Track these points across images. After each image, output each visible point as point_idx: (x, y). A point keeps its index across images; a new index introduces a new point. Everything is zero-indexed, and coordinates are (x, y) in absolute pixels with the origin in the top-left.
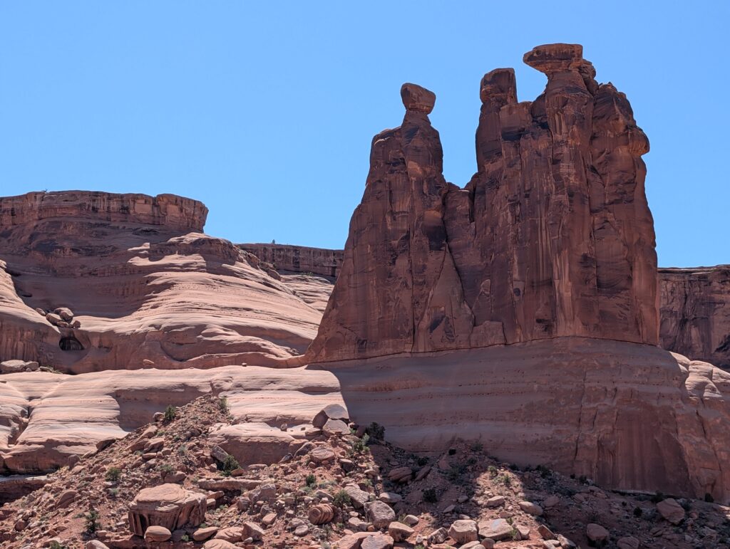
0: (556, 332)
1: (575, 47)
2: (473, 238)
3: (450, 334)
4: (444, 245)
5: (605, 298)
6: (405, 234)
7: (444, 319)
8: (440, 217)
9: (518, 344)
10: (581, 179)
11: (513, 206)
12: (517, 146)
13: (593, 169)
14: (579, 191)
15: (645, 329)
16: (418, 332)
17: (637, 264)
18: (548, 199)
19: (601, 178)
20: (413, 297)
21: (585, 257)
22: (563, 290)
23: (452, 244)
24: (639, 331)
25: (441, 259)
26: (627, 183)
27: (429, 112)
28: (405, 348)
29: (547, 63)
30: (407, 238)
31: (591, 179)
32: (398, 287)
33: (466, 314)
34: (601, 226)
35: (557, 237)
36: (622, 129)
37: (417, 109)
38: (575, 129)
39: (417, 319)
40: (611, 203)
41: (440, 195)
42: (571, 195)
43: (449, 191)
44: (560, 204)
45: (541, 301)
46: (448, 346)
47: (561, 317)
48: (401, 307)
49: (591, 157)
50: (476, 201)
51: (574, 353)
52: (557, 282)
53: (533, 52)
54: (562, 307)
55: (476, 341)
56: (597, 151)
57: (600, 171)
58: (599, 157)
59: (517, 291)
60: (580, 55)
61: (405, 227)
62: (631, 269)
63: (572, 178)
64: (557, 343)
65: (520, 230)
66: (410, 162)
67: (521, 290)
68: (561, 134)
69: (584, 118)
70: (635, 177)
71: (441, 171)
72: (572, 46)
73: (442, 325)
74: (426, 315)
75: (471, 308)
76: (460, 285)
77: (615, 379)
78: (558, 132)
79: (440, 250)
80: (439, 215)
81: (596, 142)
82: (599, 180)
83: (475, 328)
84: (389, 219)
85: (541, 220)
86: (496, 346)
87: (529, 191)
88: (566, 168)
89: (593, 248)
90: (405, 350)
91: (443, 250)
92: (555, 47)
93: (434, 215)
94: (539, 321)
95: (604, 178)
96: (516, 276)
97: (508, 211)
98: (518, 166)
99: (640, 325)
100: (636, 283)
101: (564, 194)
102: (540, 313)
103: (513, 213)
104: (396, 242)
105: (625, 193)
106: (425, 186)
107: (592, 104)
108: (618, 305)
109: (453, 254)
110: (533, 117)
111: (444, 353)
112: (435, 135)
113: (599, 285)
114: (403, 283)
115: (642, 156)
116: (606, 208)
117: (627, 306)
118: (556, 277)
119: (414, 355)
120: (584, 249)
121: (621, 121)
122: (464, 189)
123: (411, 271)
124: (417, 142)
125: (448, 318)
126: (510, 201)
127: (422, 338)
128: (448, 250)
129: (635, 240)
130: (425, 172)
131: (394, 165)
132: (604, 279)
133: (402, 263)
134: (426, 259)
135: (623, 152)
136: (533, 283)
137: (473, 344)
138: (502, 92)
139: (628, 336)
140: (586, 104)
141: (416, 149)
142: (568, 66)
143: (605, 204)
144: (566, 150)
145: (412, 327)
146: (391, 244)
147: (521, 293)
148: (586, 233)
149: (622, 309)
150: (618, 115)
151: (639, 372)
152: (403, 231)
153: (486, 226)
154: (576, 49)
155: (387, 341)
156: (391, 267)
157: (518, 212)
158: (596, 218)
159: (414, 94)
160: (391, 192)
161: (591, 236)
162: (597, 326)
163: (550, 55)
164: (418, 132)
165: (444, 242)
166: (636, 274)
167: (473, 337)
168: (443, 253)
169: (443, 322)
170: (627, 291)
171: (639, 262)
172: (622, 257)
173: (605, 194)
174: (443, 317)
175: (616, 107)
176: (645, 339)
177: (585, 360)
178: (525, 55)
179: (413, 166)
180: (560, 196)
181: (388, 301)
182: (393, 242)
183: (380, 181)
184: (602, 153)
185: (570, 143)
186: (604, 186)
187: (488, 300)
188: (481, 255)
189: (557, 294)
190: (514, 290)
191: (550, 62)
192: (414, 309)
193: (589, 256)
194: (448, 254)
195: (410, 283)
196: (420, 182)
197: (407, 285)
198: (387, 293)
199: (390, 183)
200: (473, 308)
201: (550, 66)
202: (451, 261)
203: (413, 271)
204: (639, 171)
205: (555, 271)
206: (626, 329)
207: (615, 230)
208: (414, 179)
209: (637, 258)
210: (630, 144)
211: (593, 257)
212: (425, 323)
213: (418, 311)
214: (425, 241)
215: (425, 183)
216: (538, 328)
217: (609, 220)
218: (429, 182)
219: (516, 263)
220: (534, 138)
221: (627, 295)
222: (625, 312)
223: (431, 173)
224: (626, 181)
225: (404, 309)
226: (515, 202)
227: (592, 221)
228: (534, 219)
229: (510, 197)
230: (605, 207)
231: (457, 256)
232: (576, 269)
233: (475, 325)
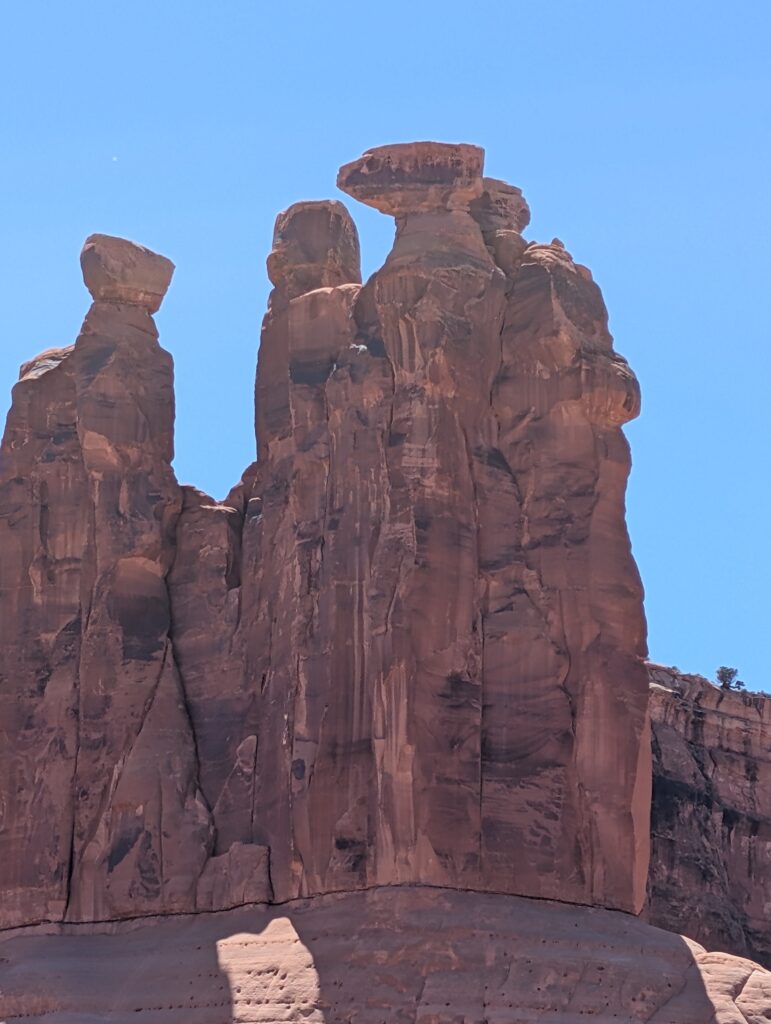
0: (375, 873)
1: (463, 151)
2: (230, 629)
3: (150, 877)
4: (160, 646)
5: (498, 786)
6: (73, 617)
7: (142, 836)
8: (160, 574)
9: (294, 904)
10: (456, 484)
11: (306, 549)
12: (320, 400)
13: (497, 458)
14: (447, 514)
15: (599, 870)
16: (81, 869)
17: (588, 699)
18: (377, 531)
19: (515, 481)
20: (75, 778)
21: (455, 681)
22: (392, 765)
23: (185, 642)
24: (581, 873)
25: (150, 682)
26: (578, 494)
27: (154, 307)
28: (47, 912)
29: (393, 190)
30: (76, 626)
31: (486, 481)
32: (43, 753)
33: (194, 823)
34: (505, 602)
35: (383, 629)
36: (568, 358)
37: (120, 298)
38: (440, 358)
39: (80, 836)
40: (535, 545)
41: (158, 517)
42: (422, 524)
43: (184, 509)
44: (397, 545)
45: (351, 792)
46: (146, 906)
47: (385, 835)
48: (45, 804)
49: (495, 428)
50: (245, 536)
51: (407, 928)
52: (379, 744)
53: (361, 163)
54: (389, 811)
55: (210, 894)
56: (508, 413)
57: (514, 463)
58: (514, 426)
59: (299, 767)
60: (476, 170)
61: (76, 600)
62: (573, 714)
63: (430, 482)
64: (374, 903)
65: (316, 611)
66: (91, 434)
67: (307, 765)
68: (412, 369)
69: (469, 332)
70: (597, 479)
71: (170, 455)
72: (456, 148)
73: (135, 851)
74: (102, 825)
75: (210, 809)
76: (192, 749)
77: (488, 996)
78: (406, 364)
79: (152, 659)
80: (156, 568)
81: (508, 390)
82: (507, 484)
83: (213, 859)
84: (36, 576)
85: (361, 587)
86: (246, 908)
87: (340, 510)
88: (419, 456)
89: (478, 658)
90: (49, 917)
91: (156, 659)
92: (413, 151)
93: (142, 568)
94: (342, 844)
95: (521, 479)
96: (301, 728)
97: (296, 561)
98: (321, 450)
99: (586, 857)
100: (583, 749)
101: (408, 522)
102: (345, 823)
103: (306, 566)
104: (52, 637)
105: (569, 519)
106: (124, 495)
107: (500, 294)
108: (530, 804)
109: (183, 668)
110: (359, 327)
111: (135, 924)
112: (163, 366)
113: (487, 752)
114: (55, 740)
115: (624, 428)
116: (520, 558)
117: (555, 809)
118: (380, 732)
119: (68, 929)
120: (453, 662)
121: (564, 337)
122: (226, 503)
123: (76, 712)
124: (109, 383)
125: (149, 835)
126: (301, 536)
127: (88, 885)
128: (170, 659)
129: (587, 640)
130: (124, 458)
131: (57, 441)
132: (501, 738)
133: (59, 690)
134: (111, 682)
135: (570, 415)
136: (335, 745)
137: (202, 902)
138: (311, 259)
139: (549, 885)
140: (479, 296)
141: (105, 402)
142: (445, 199)
143: (518, 547)
144: (418, 410)
145: (67, 858)
146: (38, 642)
147: (307, 772)
148: (463, 619)
149: (540, 817)
150: (559, 324)
151: (550, 980)
152: (70, 609)
153: (259, 599)
154: (465, 157)
155: (10, 893)
156: (34, 701)
157: (315, 566)
158: (494, 584)
159: (113, 262)
160: (44, 507)
161: (475, 629)
162: (473, 858)
163: (400, 170)
164: (113, 358)
165: (163, 638)
166: (585, 725)
167: (205, 883)
168: (156, 665)
169: (139, 843)
170: (559, 771)
171: (596, 693)
172: (550, 681)
173: (521, 522)
174: (139, 831)
175: (556, 304)
176: (598, 895)
177: (427, 946)
178: (342, 170)
179: (97, 445)
180: (398, 526)
181: (21, 789)
182: (44, 637)
183: (19, 481)
184: (522, 417)
185: (428, 393)
186: (521, 500)
187: (249, 787)
188: (246, 673)
189: (380, 776)
190: (294, 763)
191: (400, 189)
192: (74, 809)
193: (466, 678)
194: (170, 670)
195: (70, 744)
196: (111, 485)
197: (63, 748)
198: (20, 767)
199: (44, 484)
200: (216, 810)
201: (400, 199)
202: (174, 688)
203: (81, 714)
204: (608, 465)
205: (378, 716)
206: (546, 868)
207: (540, 613)
208: (98, 476)
209: (588, 686)
210: (586, 396)
211: (478, 683)
212: (100, 846)
213: (84, 817)
214: (115, 635)
215: (125, 486)
216: (339, 862)
217: (527, 587)
218: (135, 482)
219: (302, 695)
220: (354, 379)
221: (557, 779)
222: (546, 822)
223: (139, 463)
224: (575, 488)
225: (51, 809)
226: (312, 542)
227: (482, 591)
228: (346, 583)
229: (302, 527)
230: (518, 553)
231: (190, 675)
232: (429, 712)
233: (214, 853)
